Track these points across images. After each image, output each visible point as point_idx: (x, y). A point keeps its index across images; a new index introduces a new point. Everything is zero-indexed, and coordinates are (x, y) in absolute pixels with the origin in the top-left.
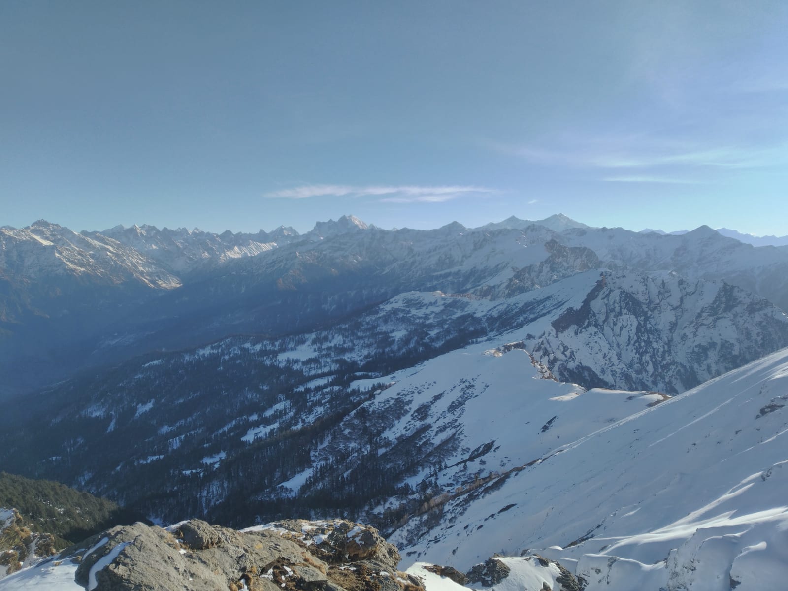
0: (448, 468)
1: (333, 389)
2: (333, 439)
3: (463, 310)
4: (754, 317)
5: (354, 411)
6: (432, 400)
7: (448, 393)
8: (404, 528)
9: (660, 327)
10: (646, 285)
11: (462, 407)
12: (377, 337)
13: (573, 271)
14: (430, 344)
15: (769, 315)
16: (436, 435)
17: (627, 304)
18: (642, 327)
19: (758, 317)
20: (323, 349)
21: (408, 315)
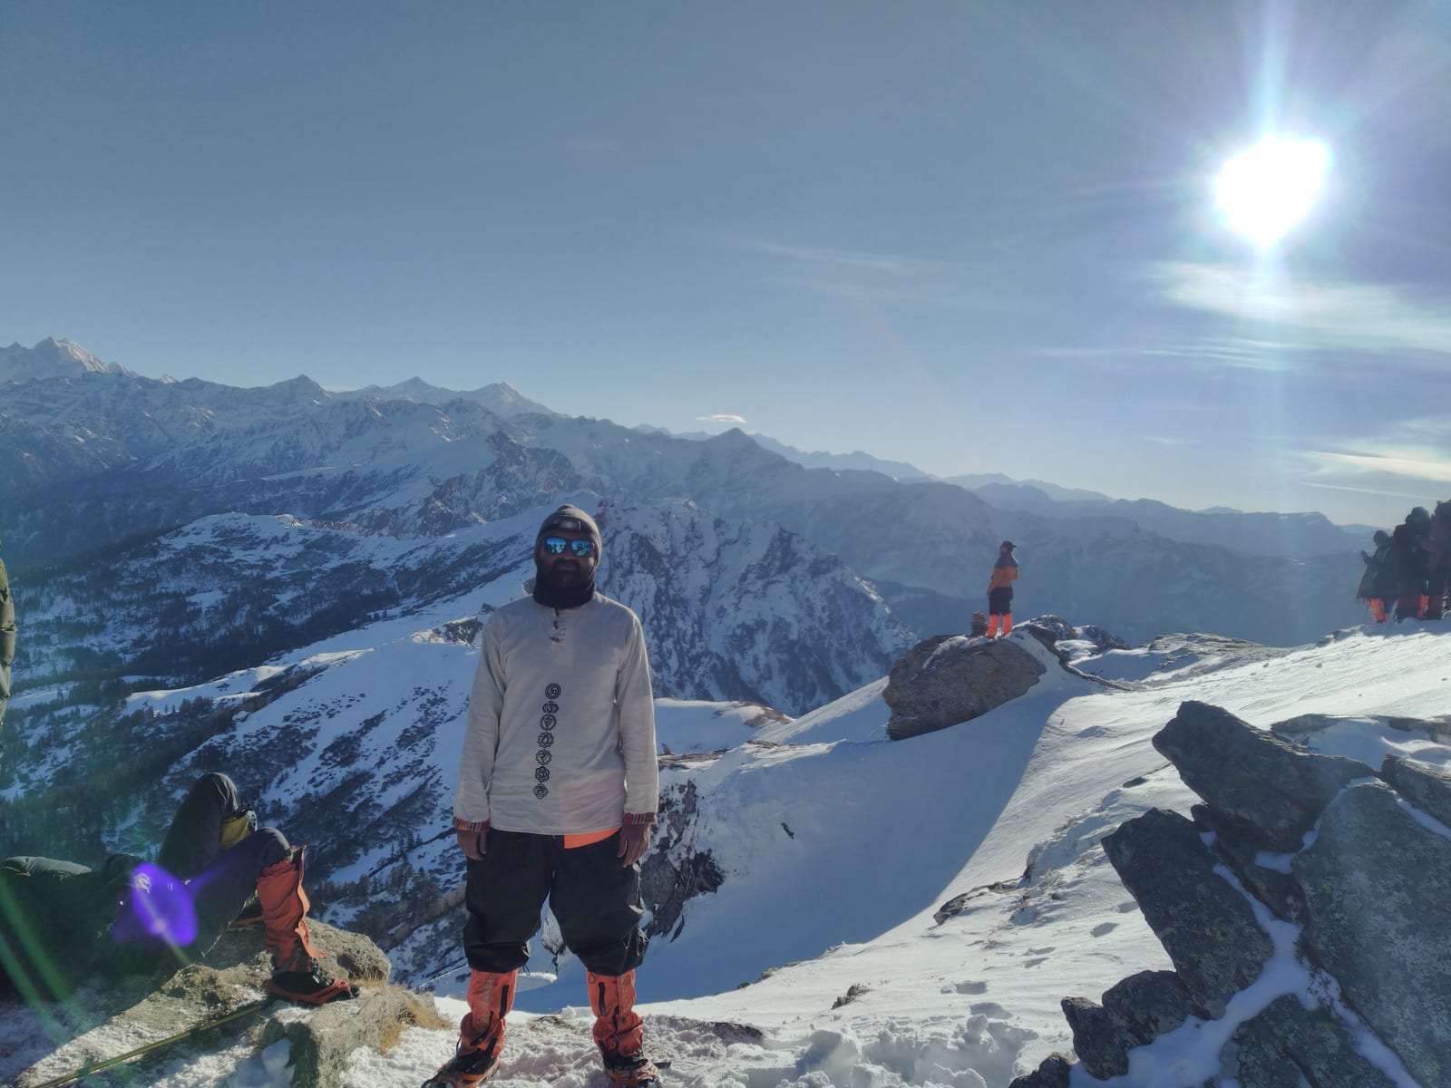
0: (427, 843)
1: (78, 710)
2: (149, 810)
3: (344, 555)
4: (818, 582)
5: (192, 754)
6: (359, 727)
7: (392, 714)
8: (406, 946)
9: (687, 594)
10: (667, 525)
11: (428, 738)
12: (158, 603)
13: (535, 490)
14: (281, 618)
15: (839, 579)
16: (384, 789)
17: (641, 556)
18: (663, 594)
19: (824, 583)
20: (28, 627)
21: (226, 561)
